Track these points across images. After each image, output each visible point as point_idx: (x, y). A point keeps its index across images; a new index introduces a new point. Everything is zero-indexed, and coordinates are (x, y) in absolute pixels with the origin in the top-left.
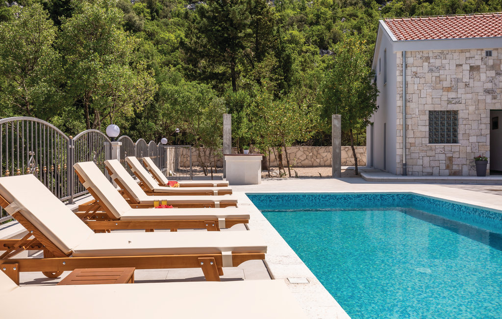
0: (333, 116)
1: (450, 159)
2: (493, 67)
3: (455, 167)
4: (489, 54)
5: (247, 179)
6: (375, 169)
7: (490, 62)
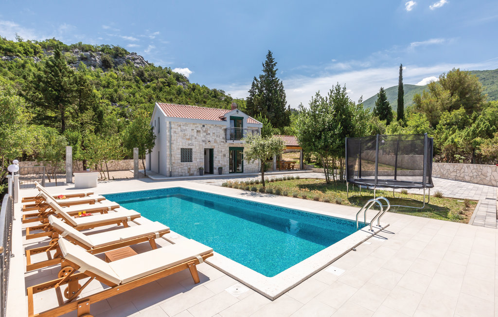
0: (134, 148)
1: (189, 169)
2: (205, 131)
3: (191, 172)
4: (204, 126)
5: (89, 185)
6: (153, 172)
7: (204, 130)
